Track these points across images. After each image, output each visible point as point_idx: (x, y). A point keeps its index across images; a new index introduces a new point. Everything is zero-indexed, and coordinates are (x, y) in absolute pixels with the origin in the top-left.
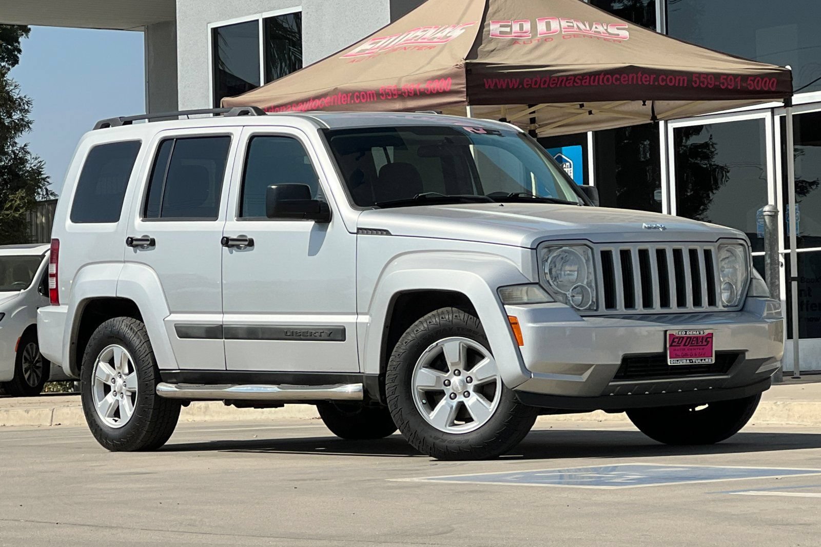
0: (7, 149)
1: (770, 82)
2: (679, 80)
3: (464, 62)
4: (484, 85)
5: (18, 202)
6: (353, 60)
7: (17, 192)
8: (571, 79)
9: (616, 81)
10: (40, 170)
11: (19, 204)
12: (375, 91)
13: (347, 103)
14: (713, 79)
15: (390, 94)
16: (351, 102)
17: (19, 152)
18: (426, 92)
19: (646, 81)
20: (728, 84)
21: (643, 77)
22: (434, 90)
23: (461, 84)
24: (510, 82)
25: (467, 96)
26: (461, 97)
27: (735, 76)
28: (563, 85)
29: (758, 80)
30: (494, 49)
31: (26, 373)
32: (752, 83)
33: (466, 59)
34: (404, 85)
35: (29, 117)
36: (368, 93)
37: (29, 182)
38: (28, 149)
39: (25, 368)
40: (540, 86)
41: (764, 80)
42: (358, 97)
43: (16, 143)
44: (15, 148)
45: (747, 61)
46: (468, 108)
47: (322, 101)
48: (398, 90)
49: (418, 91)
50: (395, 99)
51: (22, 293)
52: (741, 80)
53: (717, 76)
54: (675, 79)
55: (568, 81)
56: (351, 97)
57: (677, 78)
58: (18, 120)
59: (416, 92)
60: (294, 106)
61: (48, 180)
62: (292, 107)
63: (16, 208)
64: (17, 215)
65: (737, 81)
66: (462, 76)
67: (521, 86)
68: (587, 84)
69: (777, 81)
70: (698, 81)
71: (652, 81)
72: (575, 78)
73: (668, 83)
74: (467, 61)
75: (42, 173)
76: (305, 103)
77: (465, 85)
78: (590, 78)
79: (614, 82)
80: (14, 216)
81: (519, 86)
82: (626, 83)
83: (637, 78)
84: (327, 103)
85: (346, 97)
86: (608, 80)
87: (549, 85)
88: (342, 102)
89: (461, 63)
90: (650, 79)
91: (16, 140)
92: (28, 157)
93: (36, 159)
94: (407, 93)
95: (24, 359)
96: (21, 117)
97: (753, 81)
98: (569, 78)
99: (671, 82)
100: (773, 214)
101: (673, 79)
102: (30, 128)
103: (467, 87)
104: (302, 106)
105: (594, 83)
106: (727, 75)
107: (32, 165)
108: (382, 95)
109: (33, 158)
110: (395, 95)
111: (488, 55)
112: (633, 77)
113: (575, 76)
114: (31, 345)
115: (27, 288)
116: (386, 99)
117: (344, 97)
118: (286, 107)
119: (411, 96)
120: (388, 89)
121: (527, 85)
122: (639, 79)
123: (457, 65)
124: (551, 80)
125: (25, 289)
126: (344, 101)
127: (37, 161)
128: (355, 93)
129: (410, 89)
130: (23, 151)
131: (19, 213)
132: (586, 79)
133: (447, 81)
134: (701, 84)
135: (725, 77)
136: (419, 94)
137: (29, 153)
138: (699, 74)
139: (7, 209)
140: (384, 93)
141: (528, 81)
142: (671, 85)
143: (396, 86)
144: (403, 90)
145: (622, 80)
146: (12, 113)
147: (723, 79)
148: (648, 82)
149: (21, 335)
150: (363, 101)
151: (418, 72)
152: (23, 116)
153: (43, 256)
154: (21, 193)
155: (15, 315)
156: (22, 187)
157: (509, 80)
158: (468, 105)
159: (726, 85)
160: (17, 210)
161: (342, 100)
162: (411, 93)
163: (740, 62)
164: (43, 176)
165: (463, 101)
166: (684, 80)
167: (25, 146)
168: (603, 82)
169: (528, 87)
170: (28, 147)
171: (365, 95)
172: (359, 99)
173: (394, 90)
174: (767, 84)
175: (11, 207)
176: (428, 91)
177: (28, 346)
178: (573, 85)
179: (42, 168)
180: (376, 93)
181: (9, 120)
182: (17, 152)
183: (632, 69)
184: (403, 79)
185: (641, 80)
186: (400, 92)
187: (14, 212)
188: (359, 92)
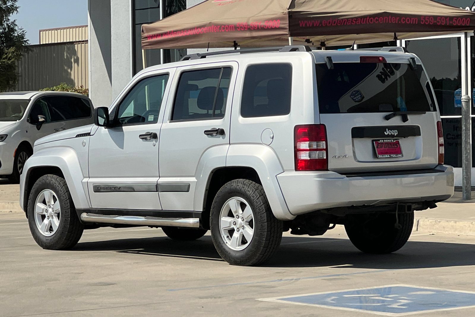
0: (4, 22)
1: (466, 20)
2: (413, 20)
3: (288, 11)
4: (299, 24)
5: (10, 55)
6: (220, 3)
7: (10, 49)
8: (350, 20)
9: (376, 21)
10: (23, 36)
11: (11, 56)
12: (234, 25)
13: (217, 32)
14: (433, 19)
15: (243, 27)
16: (219, 31)
17: (11, 25)
18: (264, 27)
19: (393, 21)
20: (441, 22)
21: (392, 19)
22: (269, 27)
23: (285, 24)
24: (314, 23)
25: (289, 31)
26: (286, 31)
27: (446, 17)
28: (345, 24)
29: (459, 20)
30: (304, 1)
31: (20, 170)
32: (455, 21)
33: (288, 9)
34: (251, 22)
35: (17, 4)
36: (230, 26)
37: (17, 43)
38: (16, 23)
39: (19, 167)
40: (332, 24)
41: (463, 20)
42: (223, 28)
43: (9, 19)
44: (8, 22)
45: (452, 8)
46: (290, 38)
47: (202, 29)
48: (248, 25)
49: (260, 27)
50: (245, 31)
51: (17, 122)
52: (449, 20)
53: (435, 17)
54: (411, 19)
55: (348, 22)
56: (219, 28)
57: (412, 19)
58: (10, 6)
59: (259, 27)
60: (185, 32)
61: (28, 42)
62: (184, 32)
63: (9, 58)
64: (10, 62)
65: (447, 20)
66: (287, 19)
67: (320, 25)
68: (359, 23)
69: (470, 19)
70: (424, 21)
71: (397, 21)
72: (352, 20)
73: (407, 22)
74: (289, 10)
75: (24, 37)
76: (192, 30)
77: (288, 25)
78: (361, 19)
79: (375, 21)
80: (8, 63)
81: (319, 24)
82: (382, 22)
83: (389, 19)
84: (205, 31)
85: (216, 27)
86: (371, 20)
87: (337, 24)
88: (214, 30)
89: (286, 11)
90: (396, 19)
91: (9, 18)
92: (16, 28)
93: (21, 29)
94: (253, 28)
95: (19, 161)
96: (12, 4)
97: (456, 20)
98: (349, 20)
99: (408, 21)
100: (467, 100)
101: (409, 19)
102: (17, 11)
103: (289, 26)
104: (190, 31)
105: (363, 23)
106: (441, 17)
107: (19, 33)
108: (238, 28)
109: (19, 29)
110: (246, 28)
111: (301, 5)
112: (386, 19)
113: (352, 18)
114: (22, 153)
115: (20, 120)
116: (241, 30)
117: (215, 28)
118: (180, 32)
119: (256, 29)
120: (242, 25)
121: (324, 24)
122: (390, 20)
123: (283, 12)
124: (339, 21)
125: (19, 120)
126: (215, 30)
127: (21, 31)
128: (222, 26)
129: (255, 26)
130: (13, 24)
131: (11, 61)
132: (359, 20)
133: (277, 21)
134: (426, 23)
135: (440, 18)
136: (260, 29)
137: (17, 25)
138: (425, 17)
139: (4, 59)
140: (239, 27)
141: (325, 22)
142: (409, 23)
143: (246, 23)
144: (250, 26)
145: (380, 20)
146: (6, 2)
147: (439, 19)
148: (395, 22)
149: (17, 148)
150: (226, 30)
151: (259, 15)
152: (13, 3)
153: (30, 100)
154: (12, 49)
155: (13, 135)
156: (13, 46)
157: (314, 21)
158: (290, 37)
159: (440, 23)
160: (9, 59)
161: (214, 29)
162: (256, 28)
163: (448, 8)
164: (24, 40)
165: (287, 34)
166: (416, 20)
167: (14, 21)
168: (368, 22)
169: (324, 25)
170: (16, 22)
171: (228, 27)
172: (224, 30)
173: (245, 25)
174: (464, 22)
175: (6, 58)
176: (266, 27)
177: (21, 153)
178: (351, 23)
179: (24, 35)
180: (235, 27)
181: (4, 6)
182: (10, 25)
183: (385, 14)
184: (251, 19)
185: (391, 21)
186: (249, 27)
187: (8, 61)
188: (225, 25)
